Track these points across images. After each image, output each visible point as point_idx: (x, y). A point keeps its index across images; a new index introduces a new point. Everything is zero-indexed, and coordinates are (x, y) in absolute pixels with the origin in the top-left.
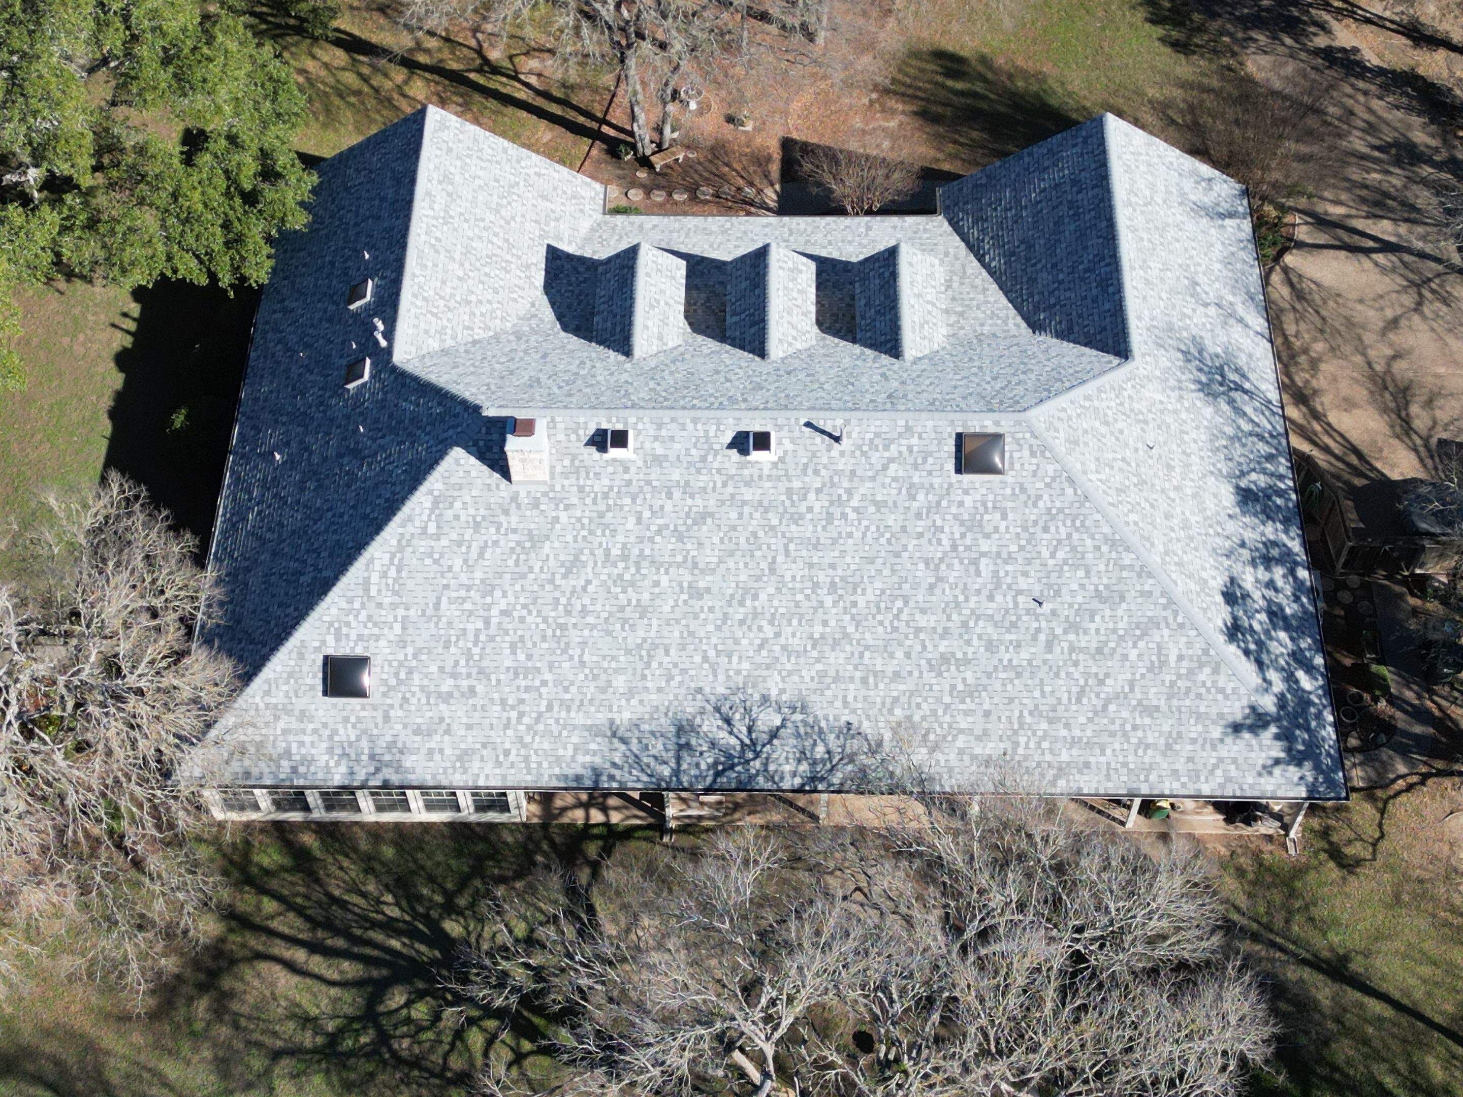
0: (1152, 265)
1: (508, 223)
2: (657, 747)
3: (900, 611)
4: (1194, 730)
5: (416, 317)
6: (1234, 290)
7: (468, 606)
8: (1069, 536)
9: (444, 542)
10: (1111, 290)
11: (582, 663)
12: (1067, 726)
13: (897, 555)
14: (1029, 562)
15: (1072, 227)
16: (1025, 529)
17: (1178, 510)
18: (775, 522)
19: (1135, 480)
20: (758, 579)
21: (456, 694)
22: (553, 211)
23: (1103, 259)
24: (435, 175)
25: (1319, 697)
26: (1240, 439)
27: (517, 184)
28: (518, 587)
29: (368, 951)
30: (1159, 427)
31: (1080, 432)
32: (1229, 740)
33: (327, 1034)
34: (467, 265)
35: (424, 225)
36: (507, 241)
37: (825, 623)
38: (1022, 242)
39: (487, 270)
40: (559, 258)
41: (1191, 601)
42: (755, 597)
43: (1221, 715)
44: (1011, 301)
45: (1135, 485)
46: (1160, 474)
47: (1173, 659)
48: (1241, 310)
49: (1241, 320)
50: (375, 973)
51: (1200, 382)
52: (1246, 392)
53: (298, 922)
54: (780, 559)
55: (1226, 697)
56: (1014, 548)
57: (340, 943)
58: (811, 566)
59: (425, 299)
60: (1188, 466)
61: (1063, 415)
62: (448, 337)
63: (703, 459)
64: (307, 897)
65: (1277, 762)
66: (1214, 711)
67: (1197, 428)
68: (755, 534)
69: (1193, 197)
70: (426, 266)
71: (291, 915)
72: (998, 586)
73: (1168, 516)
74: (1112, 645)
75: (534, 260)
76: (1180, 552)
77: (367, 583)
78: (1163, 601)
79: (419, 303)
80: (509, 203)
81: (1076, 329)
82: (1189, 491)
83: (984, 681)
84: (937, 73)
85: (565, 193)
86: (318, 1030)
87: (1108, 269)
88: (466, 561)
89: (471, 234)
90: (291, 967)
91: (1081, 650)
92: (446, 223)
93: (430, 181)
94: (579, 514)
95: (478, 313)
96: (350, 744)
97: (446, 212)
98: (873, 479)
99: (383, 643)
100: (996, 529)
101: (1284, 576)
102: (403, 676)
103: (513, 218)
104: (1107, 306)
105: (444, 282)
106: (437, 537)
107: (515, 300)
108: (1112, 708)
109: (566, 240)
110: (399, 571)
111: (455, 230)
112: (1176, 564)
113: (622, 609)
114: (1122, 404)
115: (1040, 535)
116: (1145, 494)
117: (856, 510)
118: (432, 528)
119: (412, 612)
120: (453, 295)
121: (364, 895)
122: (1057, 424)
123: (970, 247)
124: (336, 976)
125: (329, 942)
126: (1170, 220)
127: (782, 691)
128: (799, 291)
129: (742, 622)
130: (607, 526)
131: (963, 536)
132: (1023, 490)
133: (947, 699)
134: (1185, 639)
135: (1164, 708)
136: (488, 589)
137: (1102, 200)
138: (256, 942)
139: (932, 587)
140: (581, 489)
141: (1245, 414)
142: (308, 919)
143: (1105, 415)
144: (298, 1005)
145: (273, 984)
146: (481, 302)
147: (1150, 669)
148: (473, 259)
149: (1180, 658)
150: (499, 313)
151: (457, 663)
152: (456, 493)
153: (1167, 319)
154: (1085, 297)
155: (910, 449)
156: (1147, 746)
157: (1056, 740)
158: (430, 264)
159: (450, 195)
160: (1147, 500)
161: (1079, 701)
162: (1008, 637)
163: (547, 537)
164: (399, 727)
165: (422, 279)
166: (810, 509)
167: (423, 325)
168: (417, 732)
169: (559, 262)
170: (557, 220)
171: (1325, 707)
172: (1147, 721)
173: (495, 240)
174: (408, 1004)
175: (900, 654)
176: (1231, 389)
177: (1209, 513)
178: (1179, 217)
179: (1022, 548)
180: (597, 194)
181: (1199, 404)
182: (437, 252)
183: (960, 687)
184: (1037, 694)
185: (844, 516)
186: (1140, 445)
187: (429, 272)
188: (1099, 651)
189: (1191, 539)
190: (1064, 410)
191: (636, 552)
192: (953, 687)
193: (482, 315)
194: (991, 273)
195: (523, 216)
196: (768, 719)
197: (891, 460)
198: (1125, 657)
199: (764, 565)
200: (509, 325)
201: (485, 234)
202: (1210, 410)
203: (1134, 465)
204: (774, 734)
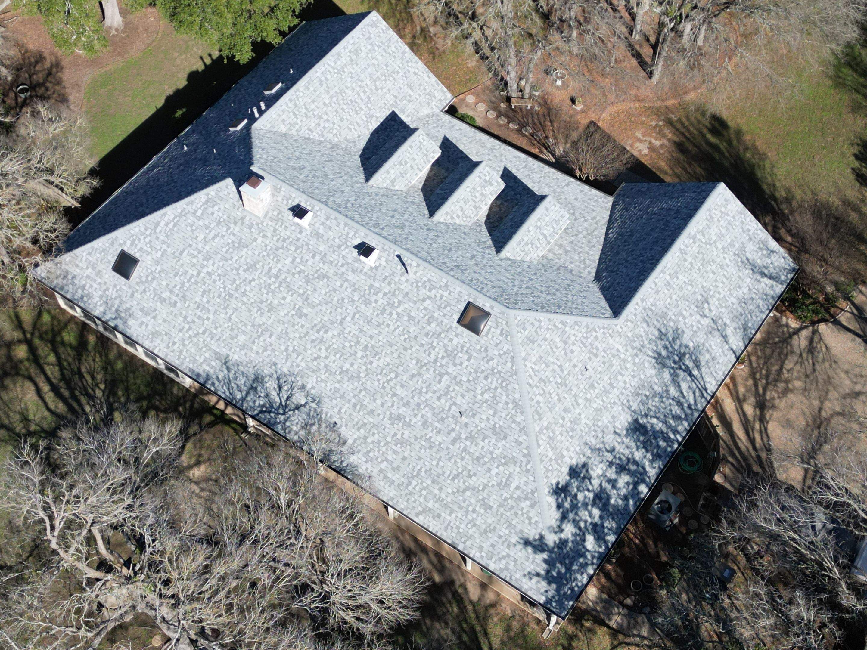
0: (681, 277)
1: (377, 89)
2: (241, 381)
3: (391, 379)
4: (504, 531)
5: (283, 111)
6: (734, 318)
7: (195, 261)
8: (496, 388)
9: (201, 223)
10: (641, 277)
11: (230, 319)
12: (440, 489)
13: (405, 349)
14: (468, 390)
15: (656, 235)
16: (476, 372)
17: (578, 411)
18: (356, 298)
19: (559, 381)
20: (332, 323)
21: (167, 301)
22: (410, 96)
23: (653, 259)
24: (350, 47)
25: (593, 557)
26: (661, 397)
27: (398, 73)
28: (221, 264)
29: (75, 405)
30: (604, 363)
31: (541, 338)
32: (519, 547)
33: (28, 431)
34: (334, 99)
35: (323, 69)
36: (369, 98)
37: (352, 365)
38: (631, 231)
39: (345, 107)
40: (395, 121)
41: (542, 461)
42: (326, 332)
43: (522, 531)
44: (600, 259)
45: (557, 383)
46: (582, 387)
47: (513, 486)
48: (729, 331)
49: (725, 337)
51: (659, 354)
52: (691, 375)
53: (57, 374)
54: (349, 319)
55: (530, 523)
56: (465, 379)
57: (66, 393)
58: (361, 331)
59: (296, 105)
60: (606, 392)
61: (537, 324)
62: (294, 129)
63: (339, 247)
64: (69, 364)
65: (538, 575)
66: (519, 527)
67: (634, 377)
68: (343, 299)
69: (749, 256)
70: (309, 89)
71: (57, 368)
72: (446, 394)
73: (566, 410)
74: (486, 459)
75: (378, 115)
76: (557, 433)
77: (157, 225)
78: (526, 452)
79: (290, 105)
80: (385, 80)
81: (610, 289)
82: (595, 405)
83: (412, 440)
84: (706, 127)
85: (425, 89)
86: (26, 427)
87: (649, 266)
88: (205, 238)
89: (349, 85)
90: (39, 392)
91: (469, 453)
92: (338, 73)
93: (344, 48)
94: (267, 243)
95: (322, 125)
96: (111, 298)
97: (343, 68)
98: (415, 302)
99: (149, 258)
100: (461, 364)
101: (628, 483)
102: (149, 279)
103: (382, 89)
104: (633, 285)
105: (313, 101)
106: (199, 218)
107: (350, 130)
108: (468, 493)
109: (406, 114)
110: (174, 226)
111: (341, 79)
112: (549, 437)
113: (261, 302)
114: (586, 338)
115: (482, 379)
116: (560, 391)
117: (398, 314)
118: (199, 213)
119: (169, 250)
120: (314, 110)
121: (93, 378)
122: (527, 325)
124: (52, 406)
125: (62, 390)
126: (718, 260)
127: (313, 388)
128: (482, 194)
129: (313, 341)
130: (277, 256)
131: (443, 358)
132: (486, 350)
133: (389, 439)
134: (525, 479)
135: (494, 510)
136: (207, 258)
138: (33, 371)
139: (413, 376)
140: (275, 231)
141: (679, 386)
142: (62, 374)
143: (569, 338)
144: (27, 410)
145: (25, 394)
146: (328, 121)
147: (499, 484)
148: (341, 97)
149: (518, 488)
150: (335, 131)
151: (176, 286)
152: (218, 201)
153: (665, 310)
154: (629, 275)
155: (441, 297)
156: (475, 525)
157: (430, 493)
158: (312, 89)
159: (351, 60)
160: (558, 394)
161: (453, 479)
162: (436, 424)
163: (247, 246)
164: (135, 303)
165: (301, 94)
166: (376, 301)
167: (284, 117)
168: (142, 310)
169: (393, 123)
170: (409, 101)
171: (593, 564)
172: (482, 511)
173: (362, 94)
175: (379, 402)
176: (681, 368)
177: (600, 423)
178: (727, 261)
179: (468, 381)
180: (445, 99)
181: (647, 365)
182: (321, 85)
183: (399, 436)
184: (434, 463)
185: (391, 314)
186: (580, 365)
187: (308, 92)
188: (478, 459)
189: (573, 430)
190: (540, 321)
191: (283, 277)
192: (395, 434)
193: (324, 128)
194: (606, 240)
195: (389, 90)
196: (299, 398)
197: (429, 298)
198: (489, 470)
199: (339, 318)
200: (336, 139)
201: (358, 89)
202: (653, 372)
203: (566, 372)
204: (298, 407)
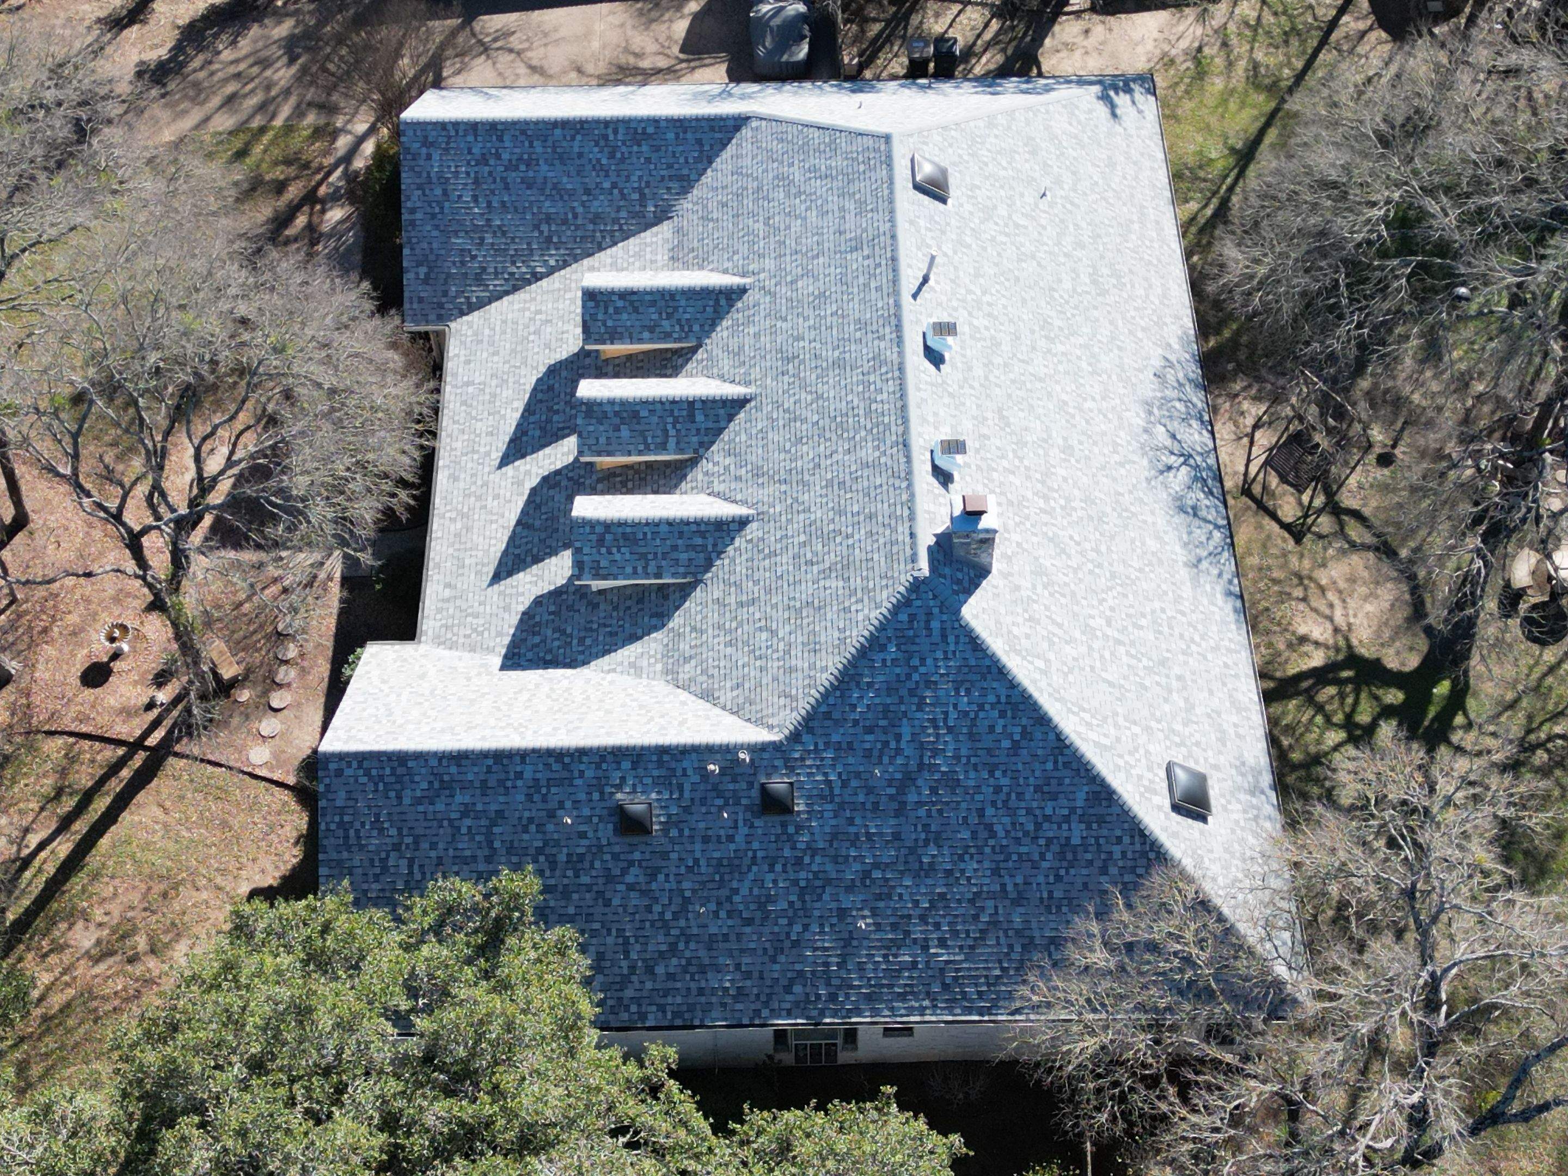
1: (487, 693)
2: (1199, 534)
3: (1061, 297)
4: (1120, 142)
7: (1107, 655)
8: (989, 151)
9: (1051, 656)
10: (650, 130)
11: (1141, 570)
12: (1131, 222)
13: (1017, 279)
14: (1012, 188)
15: (544, 168)
16: (986, 178)
18: (1000, 360)
20: (1050, 394)
21: (1185, 694)
22: (441, 671)
23: (605, 137)
27: (413, 692)
28: (1084, 602)
32: (1124, 124)
34: (583, 710)
36: (517, 692)
37: (1079, 358)
38: (537, 227)
39: (578, 699)
40: (517, 663)
42: (1065, 403)
43: (1108, 120)
44: (615, 244)
54: (1031, 369)
55: (1095, 111)
56: (1002, 193)
58: (1034, 348)
62: (710, 713)
63: (951, 395)
65: (1133, 102)
66: (1105, 123)
68: (1012, 381)
70: (609, 732)
72: (1033, 218)
74: (1068, 163)
75: (535, 676)
77: (1101, 744)
80: (452, 695)
81: (685, 172)
83: (1107, 262)
85: (402, 666)
87: (621, 131)
88: (1067, 642)
89: (527, 712)
91: (1074, 185)
92: (524, 727)
94: (1011, 522)
95: (654, 700)
96: (1245, 811)
97: (503, 728)
99: (1151, 748)
100: (989, 198)
102: (1177, 739)
103: (475, 691)
104: (670, 136)
105: (624, 721)
106: (1047, 662)
107: (611, 682)
108: (1113, 186)
109: (483, 661)
110: (1084, 710)
111: (529, 721)
113: (1091, 518)
115: (990, 170)
117: (983, 293)
118: (1040, 664)
119: (1120, 710)
120: (641, 715)
123: (515, 289)
127: (1138, 415)
129: (1088, 423)
131: (996, 224)
133: (1125, 295)
135: (1108, 153)
136: (1088, 630)
137: (523, 132)
139: (1040, 265)
146: (634, 700)
147: (1082, 147)
148: (568, 708)
150: (641, 689)
151: (1158, 684)
152: (1005, 630)
154: (648, 160)
155: (929, 229)
156: (1137, 177)
157: (1143, 234)
158: (603, 730)
161: (1112, 205)
162: (1072, 229)
163: (1036, 559)
164: (1222, 758)
168: (1223, 742)
169: (524, 663)
170: (453, 668)
172: (1119, 168)
173: (523, 699)
175: (1095, 313)
179: (1002, 187)
183: (1114, 281)
184: (1111, 230)
185: (989, 304)
187: (617, 730)
188: (1073, 173)
191: (1039, 486)
192: (1115, 286)
193: (654, 697)
194: (566, 264)
195: (466, 686)
196: (1162, 435)
198: (1076, 159)
199: (1038, 385)
200: (656, 682)
201: (519, 705)
204: (1173, 436)
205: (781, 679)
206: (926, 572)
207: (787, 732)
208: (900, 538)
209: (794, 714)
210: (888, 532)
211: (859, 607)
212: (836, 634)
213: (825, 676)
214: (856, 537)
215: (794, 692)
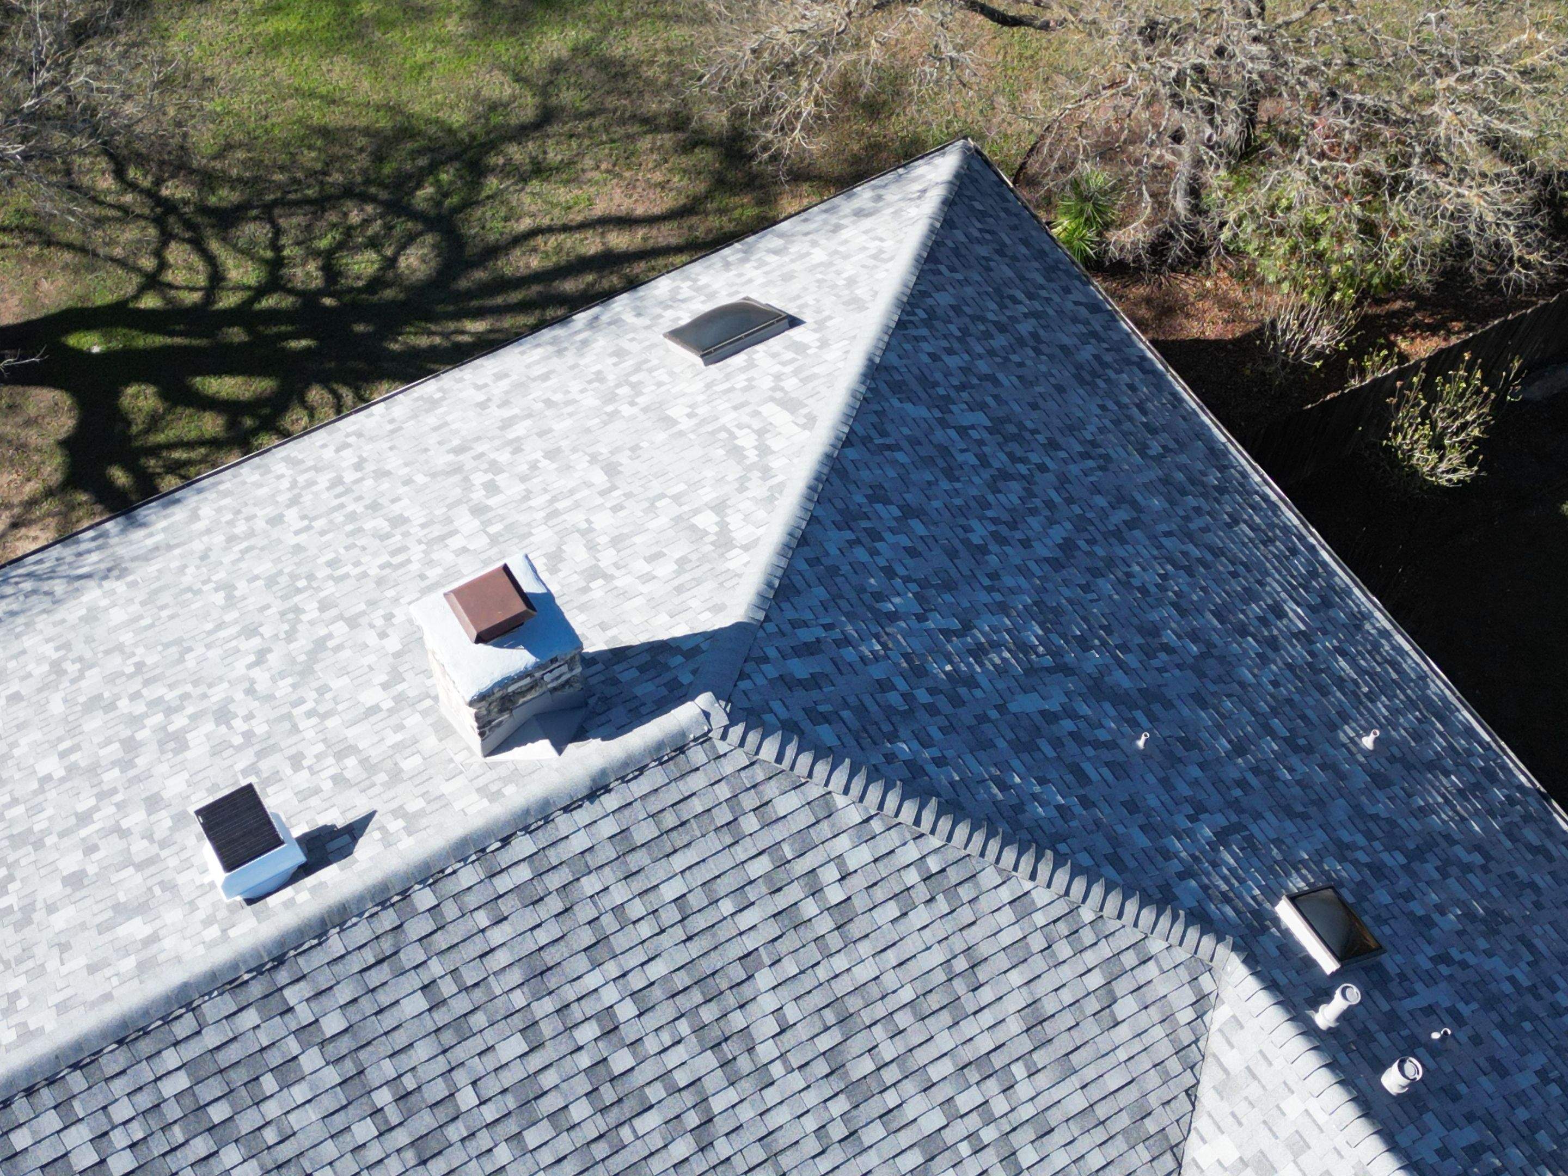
7: (539, 501)
9: (657, 523)
11: (224, 588)
21: (493, 433)
29: (516, 297)
33: (492, 170)
50: (480, 275)
77: (794, 404)
86: (509, 170)
90: (625, 222)
99: (694, 388)
102: (623, 390)
106: (683, 518)
110: (734, 450)
118: (704, 519)
119: (661, 437)
125: (590, 278)
144: (567, 182)
145: (631, 186)
151: (517, 452)
168: (544, 375)
174: (391, 262)
191: (143, 760)
205: (1063, 1044)
206: (704, 700)
207: (1208, 942)
208: (609, 827)
209: (1156, 945)
210: (590, 885)
211: (830, 874)
212: (920, 916)
213: (1041, 896)
214: (610, 995)
215: (1095, 980)
